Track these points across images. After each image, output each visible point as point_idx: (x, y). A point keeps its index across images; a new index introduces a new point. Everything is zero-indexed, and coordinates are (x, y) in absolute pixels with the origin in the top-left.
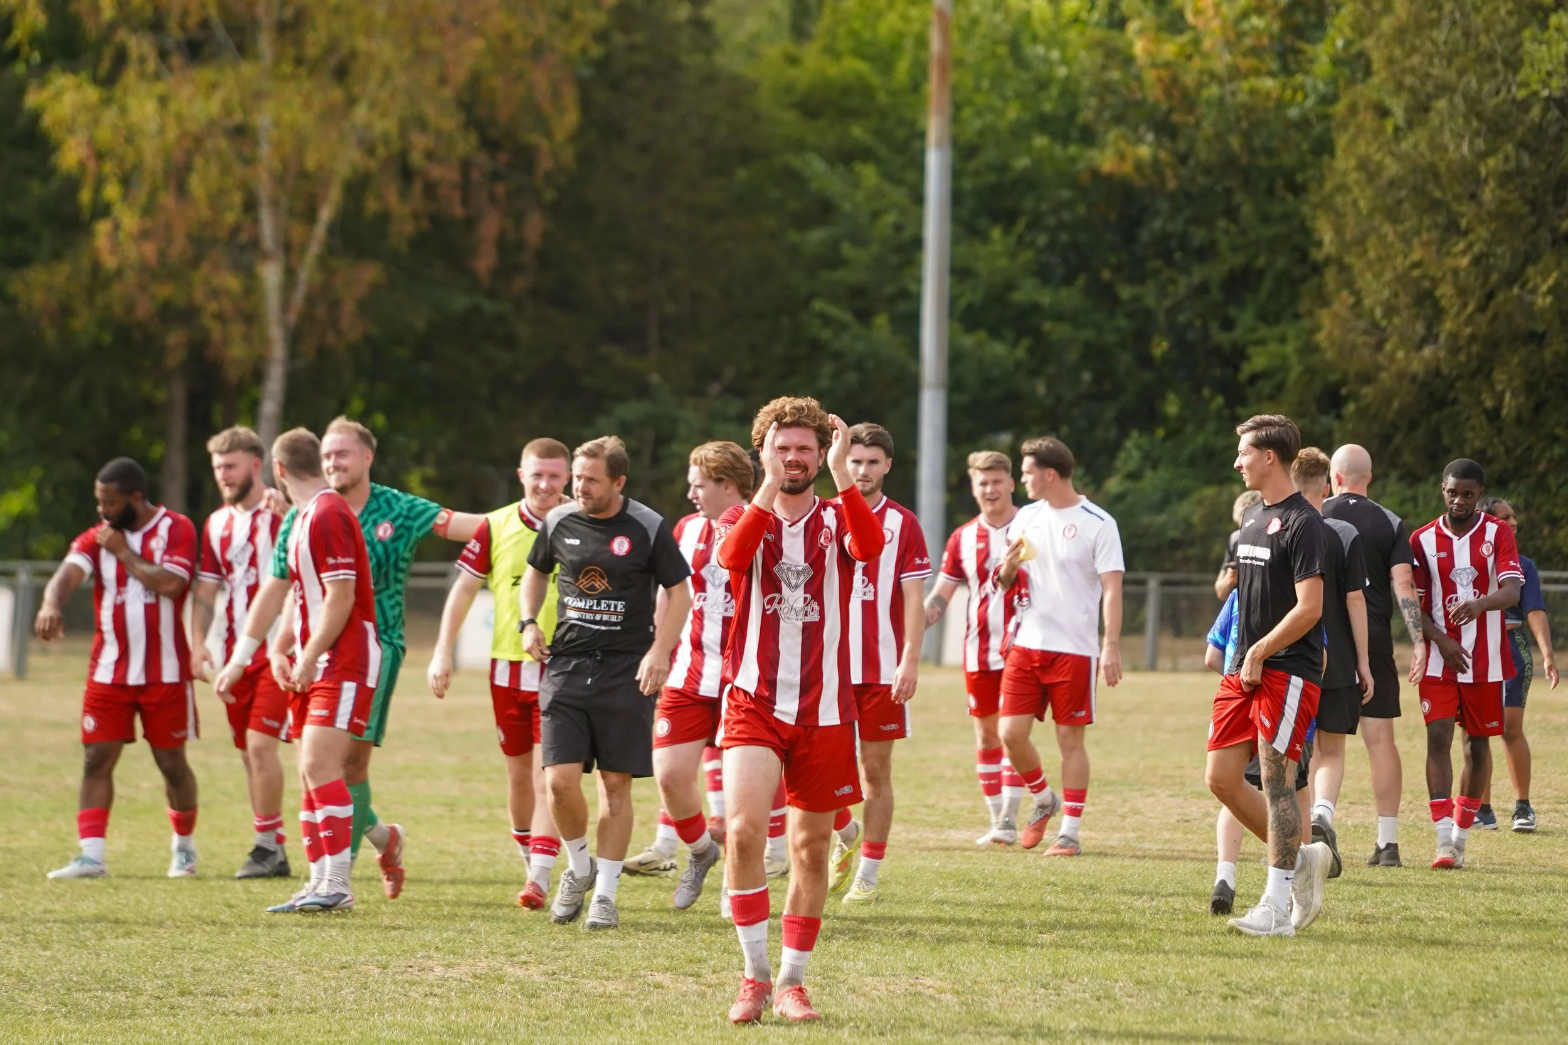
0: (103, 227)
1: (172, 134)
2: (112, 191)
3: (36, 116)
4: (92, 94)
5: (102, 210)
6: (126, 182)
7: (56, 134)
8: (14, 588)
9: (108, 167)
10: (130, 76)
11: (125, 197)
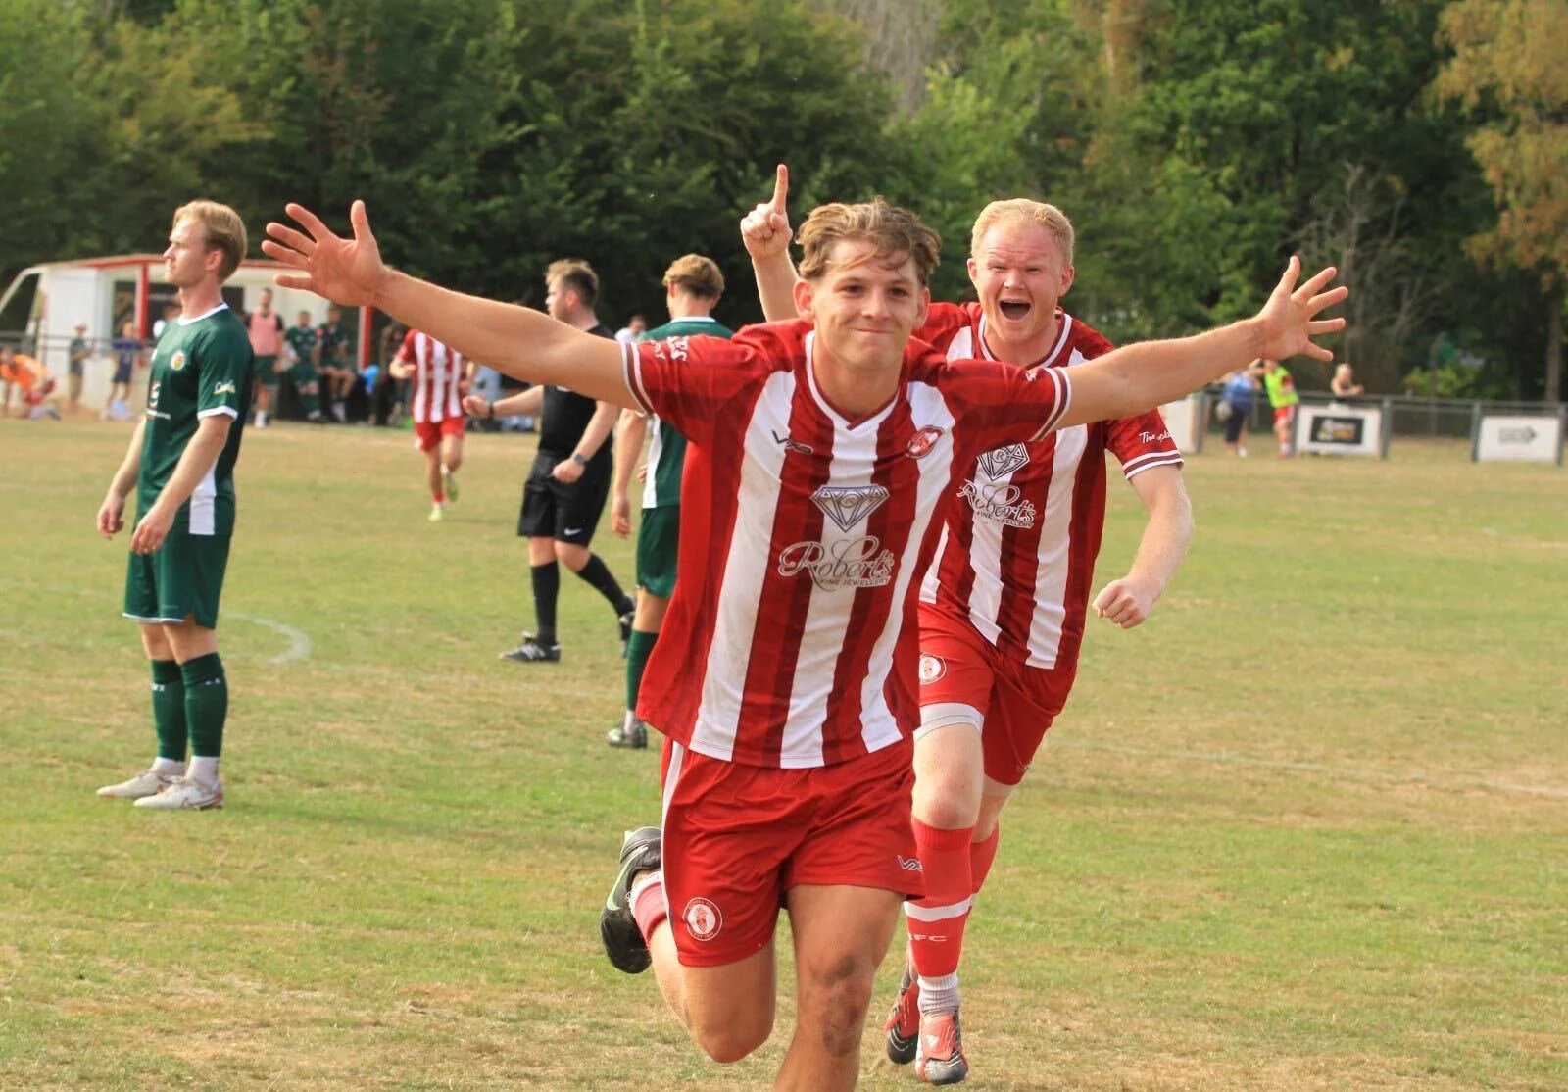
0: (1505, 215)
1: (1542, 163)
2: (1511, 196)
3: (1469, 153)
4: (1503, 141)
5: (1505, 206)
6: (1518, 190)
7: (1483, 163)
8: (1381, 409)
9: (1509, 182)
10: (1521, 131)
11: (1518, 199)
